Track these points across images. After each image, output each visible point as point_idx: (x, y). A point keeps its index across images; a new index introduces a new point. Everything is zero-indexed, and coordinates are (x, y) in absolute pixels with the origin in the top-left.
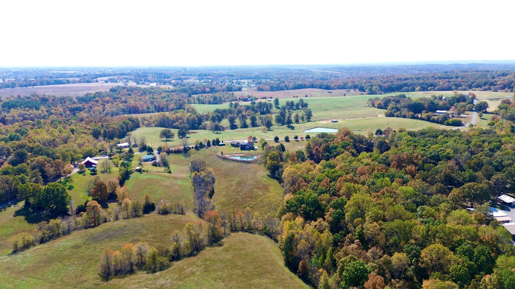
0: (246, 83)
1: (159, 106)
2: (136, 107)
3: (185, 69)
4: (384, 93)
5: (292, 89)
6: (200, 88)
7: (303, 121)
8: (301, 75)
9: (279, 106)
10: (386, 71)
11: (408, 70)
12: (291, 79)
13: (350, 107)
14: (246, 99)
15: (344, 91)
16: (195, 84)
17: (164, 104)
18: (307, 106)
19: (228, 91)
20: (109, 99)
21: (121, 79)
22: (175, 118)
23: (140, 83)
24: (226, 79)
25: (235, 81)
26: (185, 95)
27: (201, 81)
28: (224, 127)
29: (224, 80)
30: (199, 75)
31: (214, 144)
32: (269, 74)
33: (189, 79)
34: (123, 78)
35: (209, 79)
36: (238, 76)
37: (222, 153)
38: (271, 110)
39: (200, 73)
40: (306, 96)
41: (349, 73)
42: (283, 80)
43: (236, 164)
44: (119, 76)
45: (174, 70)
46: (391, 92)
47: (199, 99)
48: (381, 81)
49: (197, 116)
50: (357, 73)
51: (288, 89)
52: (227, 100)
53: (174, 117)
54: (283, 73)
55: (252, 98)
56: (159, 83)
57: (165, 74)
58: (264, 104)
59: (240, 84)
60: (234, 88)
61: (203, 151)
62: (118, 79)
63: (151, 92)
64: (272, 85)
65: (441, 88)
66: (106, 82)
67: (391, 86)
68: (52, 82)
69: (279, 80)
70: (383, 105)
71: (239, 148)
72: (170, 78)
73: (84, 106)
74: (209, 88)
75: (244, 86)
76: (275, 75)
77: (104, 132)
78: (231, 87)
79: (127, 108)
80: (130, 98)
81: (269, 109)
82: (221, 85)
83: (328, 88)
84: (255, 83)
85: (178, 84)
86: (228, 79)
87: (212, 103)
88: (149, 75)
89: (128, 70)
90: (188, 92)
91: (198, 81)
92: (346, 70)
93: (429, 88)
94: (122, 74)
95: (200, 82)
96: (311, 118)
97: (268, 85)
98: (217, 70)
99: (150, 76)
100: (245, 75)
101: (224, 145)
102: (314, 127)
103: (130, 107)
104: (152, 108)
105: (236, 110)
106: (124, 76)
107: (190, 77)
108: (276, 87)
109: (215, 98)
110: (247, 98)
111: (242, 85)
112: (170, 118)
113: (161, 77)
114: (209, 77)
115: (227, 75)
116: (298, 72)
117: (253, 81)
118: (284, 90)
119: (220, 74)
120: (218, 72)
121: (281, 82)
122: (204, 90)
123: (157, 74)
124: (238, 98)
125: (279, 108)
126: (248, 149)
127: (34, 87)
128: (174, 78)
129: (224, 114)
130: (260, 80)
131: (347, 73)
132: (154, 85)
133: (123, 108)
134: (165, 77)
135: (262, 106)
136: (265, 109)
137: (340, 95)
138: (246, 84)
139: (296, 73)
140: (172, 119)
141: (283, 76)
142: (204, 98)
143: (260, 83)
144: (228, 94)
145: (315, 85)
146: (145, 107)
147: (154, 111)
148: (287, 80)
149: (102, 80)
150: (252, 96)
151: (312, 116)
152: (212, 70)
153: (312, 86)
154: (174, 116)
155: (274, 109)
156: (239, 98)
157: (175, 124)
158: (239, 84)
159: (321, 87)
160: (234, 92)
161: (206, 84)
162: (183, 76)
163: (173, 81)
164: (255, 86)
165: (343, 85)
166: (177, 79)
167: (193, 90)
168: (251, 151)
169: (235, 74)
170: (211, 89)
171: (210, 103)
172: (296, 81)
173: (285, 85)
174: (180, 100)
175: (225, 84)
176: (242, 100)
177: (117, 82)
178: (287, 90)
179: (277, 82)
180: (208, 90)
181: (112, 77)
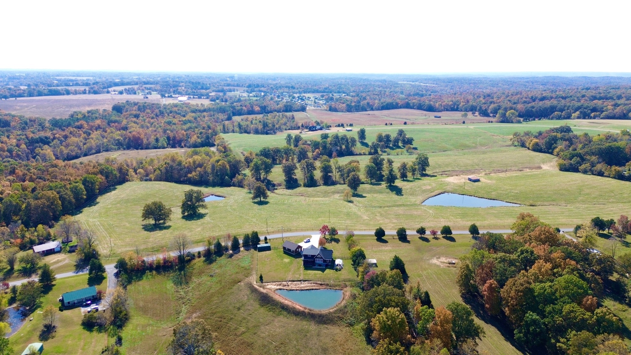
0: (312, 99)
1: (174, 138)
2: (139, 138)
3: (232, 77)
4: (523, 121)
5: (378, 109)
6: (246, 106)
7: (413, 174)
8: (386, 88)
9: (365, 141)
10: (498, 84)
11: (527, 84)
12: (374, 94)
13: (482, 145)
14: (314, 127)
15: (458, 115)
16: (242, 99)
17: (183, 135)
18: (411, 142)
19: (286, 111)
20: (100, 124)
21: (143, 90)
22: (192, 164)
23: (167, 95)
24: (284, 92)
25: (296, 95)
26: (221, 116)
27: (251, 95)
28: (275, 183)
29: (282, 93)
30: (249, 86)
31: (247, 245)
32: (343, 86)
33: (234, 91)
34: (145, 88)
35: (262, 91)
36: (301, 88)
37: (261, 278)
38: (353, 149)
39: (251, 83)
40: (405, 123)
41: (449, 87)
42: (364, 95)
43: (293, 323)
44: (141, 85)
45: (219, 77)
46: (534, 120)
47: (240, 126)
48: (509, 101)
49: (229, 162)
50: (460, 86)
51: (372, 109)
52: (284, 127)
53: (190, 162)
54: (361, 85)
55: (322, 125)
56: (192, 97)
57: (203, 84)
58: (342, 139)
59: (304, 100)
60: (295, 107)
61: (221, 267)
62: (139, 89)
63: (171, 112)
64: (348, 103)
65: (610, 115)
66: (121, 93)
67: (530, 109)
68: (46, 92)
69: (358, 95)
70: (543, 147)
71: (301, 260)
72: (209, 89)
73: (54, 135)
74: (259, 106)
75: (309, 102)
76: (351, 88)
77: (26, 207)
78: (290, 106)
79: (125, 138)
80: (135, 122)
81: (350, 146)
82: (276, 101)
83: (430, 109)
84: (324, 98)
85: (218, 99)
86: (288, 92)
87: (260, 131)
88: (181, 84)
89: (159, 77)
90: (226, 113)
91: (245, 94)
92: (444, 82)
93: (592, 115)
94: (146, 83)
95: (249, 96)
96: (427, 168)
97: (343, 103)
98: (274, 80)
99: (183, 86)
100: (310, 87)
101: (268, 249)
102: (440, 191)
103: (130, 139)
104: (163, 141)
105: (297, 149)
106: (148, 86)
107: (236, 88)
108: (356, 106)
109: (265, 125)
110: (315, 125)
111: (307, 101)
112: (184, 163)
113: (197, 88)
114: (262, 89)
115: (286, 87)
116: (380, 83)
117: (322, 96)
118: (366, 110)
119: (277, 85)
120: (274, 82)
121: (360, 99)
122: (251, 109)
123: (193, 83)
124: (300, 125)
125: (366, 145)
126: (320, 265)
127: (18, 99)
128: (215, 89)
129: (277, 156)
130: (331, 96)
131: (446, 86)
132: (184, 98)
133: (118, 140)
134: (202, 88)
135: (339, 142)
136: (344, 147)
137: (457, 122)
138: (312, 101)
139: (379, 85)
140: (186, 165)
141: (361, 89)
142: (249, 123)
143: (332, 99)
144: (286, 117)
145: (411, 105)
146: (152, 139)
147: (166, 146)
148: (368, 95)
149: (114, 91)
150: (322, 122)
151: (428, 165)
152: (267, 80)
153: (407, 106)
154: (191, 160)
155: (358, 147)
156: (302, 124)
157: (190, 175)
158: (302, 99)
159: (420, 107)
160: (295, 114)
161: (257, 100)
162: (227, 86)
163: (213, 94)
164: (325, 104)
165: (452, 105)
166: (219, 91)
167: (235, 109)
168: (327, 271)
169: (297, 86)
170: (261, 107)
171: (257, 132)
172: (381, 97)
173: (368, 103)
174: (209, 127)
175: (283, 99)
176: (306, 128)
177: (135, 93)
178: (370, 110)
179: (356, 99)
180: (257, 109)
181: (130, 87)
